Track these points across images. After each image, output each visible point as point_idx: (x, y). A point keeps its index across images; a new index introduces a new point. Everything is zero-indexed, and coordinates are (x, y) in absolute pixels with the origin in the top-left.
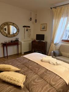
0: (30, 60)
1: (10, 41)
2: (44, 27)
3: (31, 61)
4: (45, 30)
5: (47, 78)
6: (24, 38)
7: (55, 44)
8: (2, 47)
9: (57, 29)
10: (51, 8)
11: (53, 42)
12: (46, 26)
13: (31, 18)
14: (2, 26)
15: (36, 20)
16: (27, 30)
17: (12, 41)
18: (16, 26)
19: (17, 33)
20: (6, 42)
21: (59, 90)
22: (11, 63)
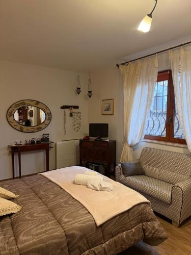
0: (50, 181)
1: (28, 141)
2: (109, 106)
3: (53, 182)
4: (112, 113)
5: (61, 211)
6: (65, 134)
7: (131, 146)
8: (9, 155)
9: (130, 110)
10: (118, 66)
11: (127, 142)
12: (112, 104)
13: (79, 89)
14: (10, 109)
15: (90, 92)
16: (71, 115)
17: (33, 142)
18: (44, 108)
19: (47, 122)
20: (19, 143)
21: (71, 232)
22: (7, 186)
